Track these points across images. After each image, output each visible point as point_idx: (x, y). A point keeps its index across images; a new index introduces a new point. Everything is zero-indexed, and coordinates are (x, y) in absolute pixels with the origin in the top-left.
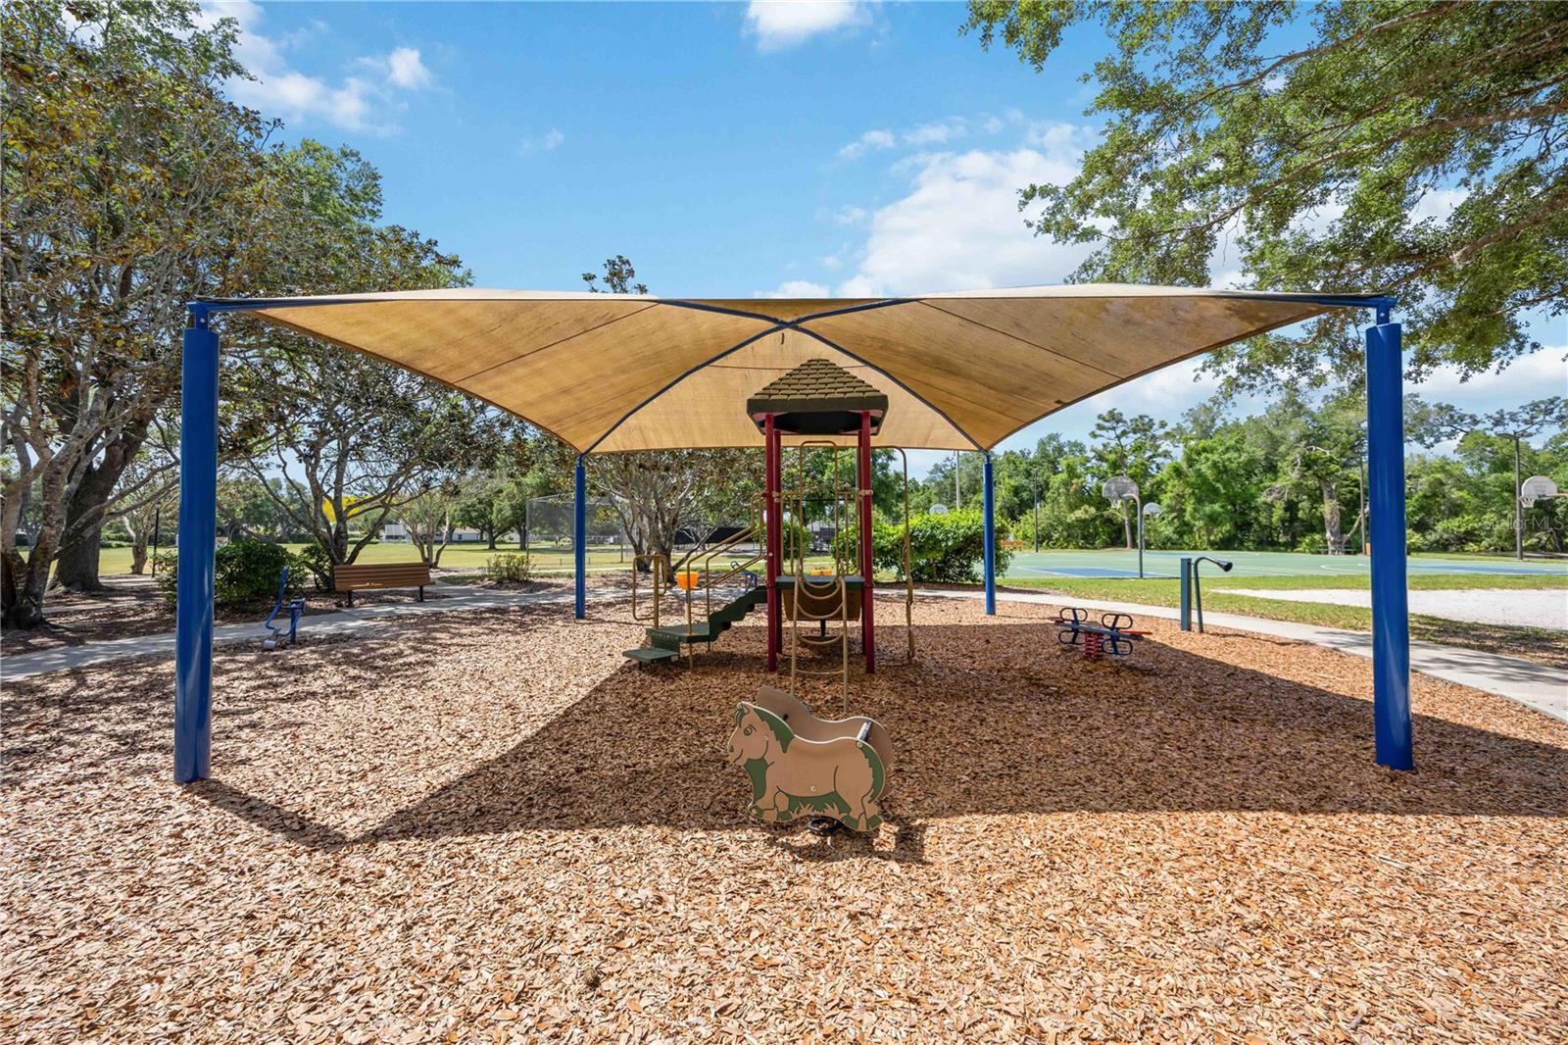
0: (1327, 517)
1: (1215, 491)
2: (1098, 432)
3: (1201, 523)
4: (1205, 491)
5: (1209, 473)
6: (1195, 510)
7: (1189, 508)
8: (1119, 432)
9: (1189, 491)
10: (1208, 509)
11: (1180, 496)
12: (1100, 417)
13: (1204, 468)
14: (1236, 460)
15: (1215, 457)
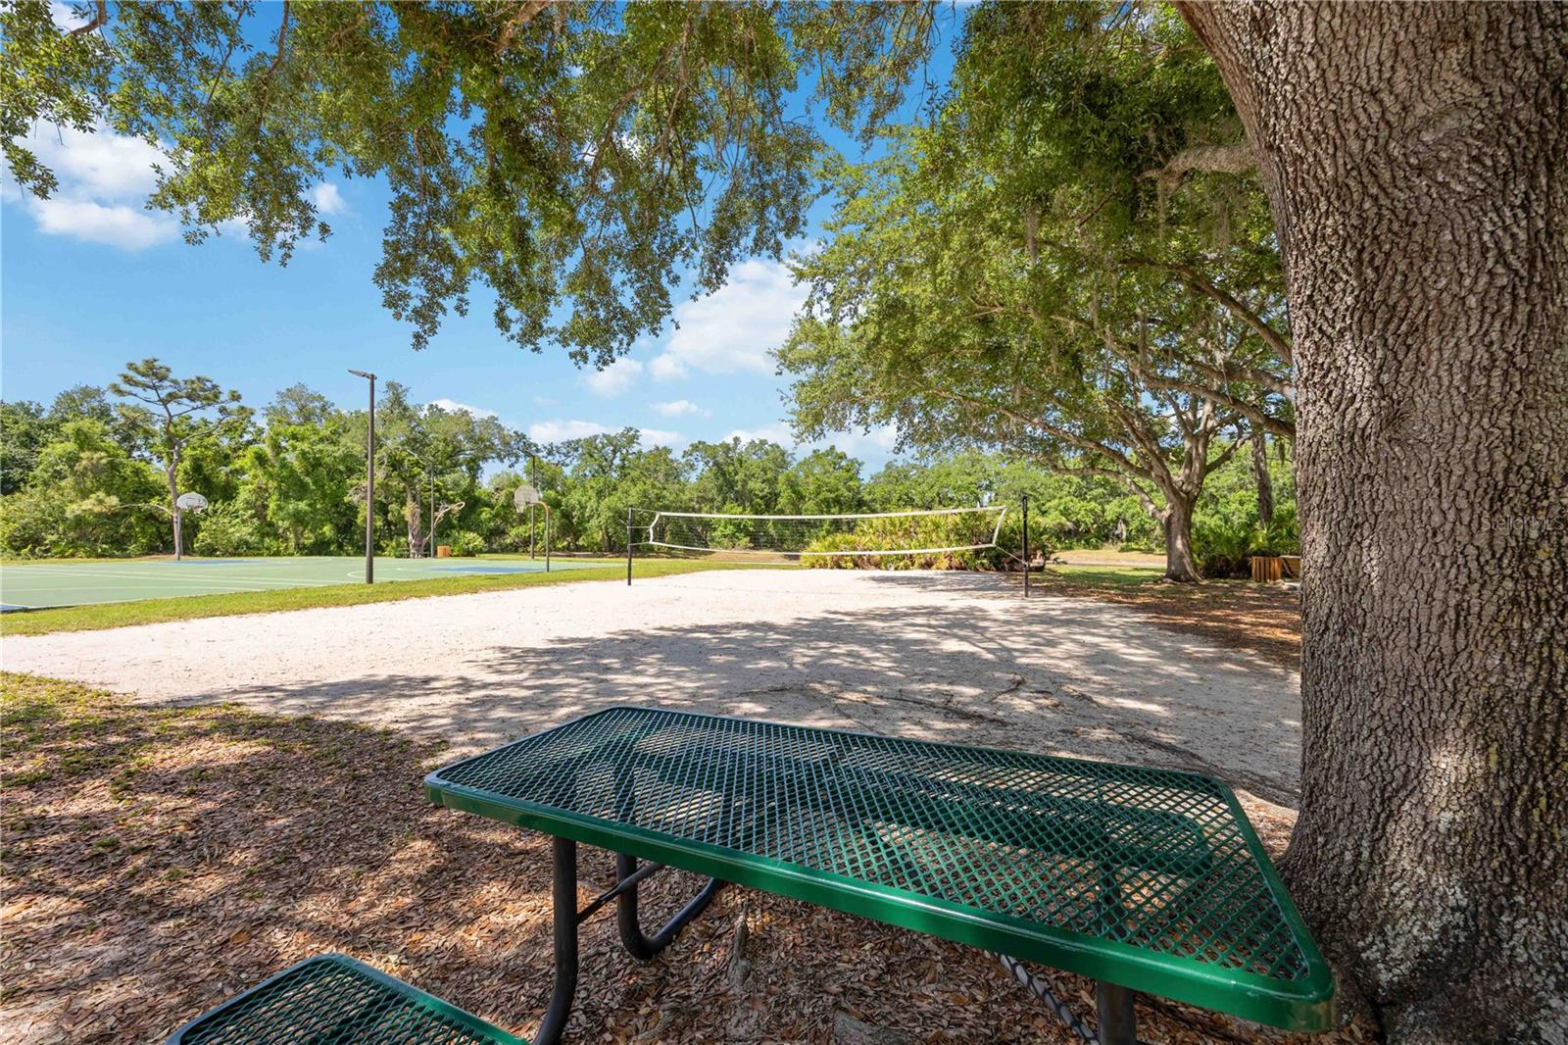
0: (408, 518)
1: (304, 486)
2: (126, 387)
3: (286, 524)
4: (292, 487)
5: (296, 465)
6: (280, 508)
7: (272, 505)
8: (163, 394)
9: (272, 484)
10: (291, 507)
11: (261, 491)
12: (131, 366)
13: (291, 458)
14: (332, 452)
15: (305, 446)
